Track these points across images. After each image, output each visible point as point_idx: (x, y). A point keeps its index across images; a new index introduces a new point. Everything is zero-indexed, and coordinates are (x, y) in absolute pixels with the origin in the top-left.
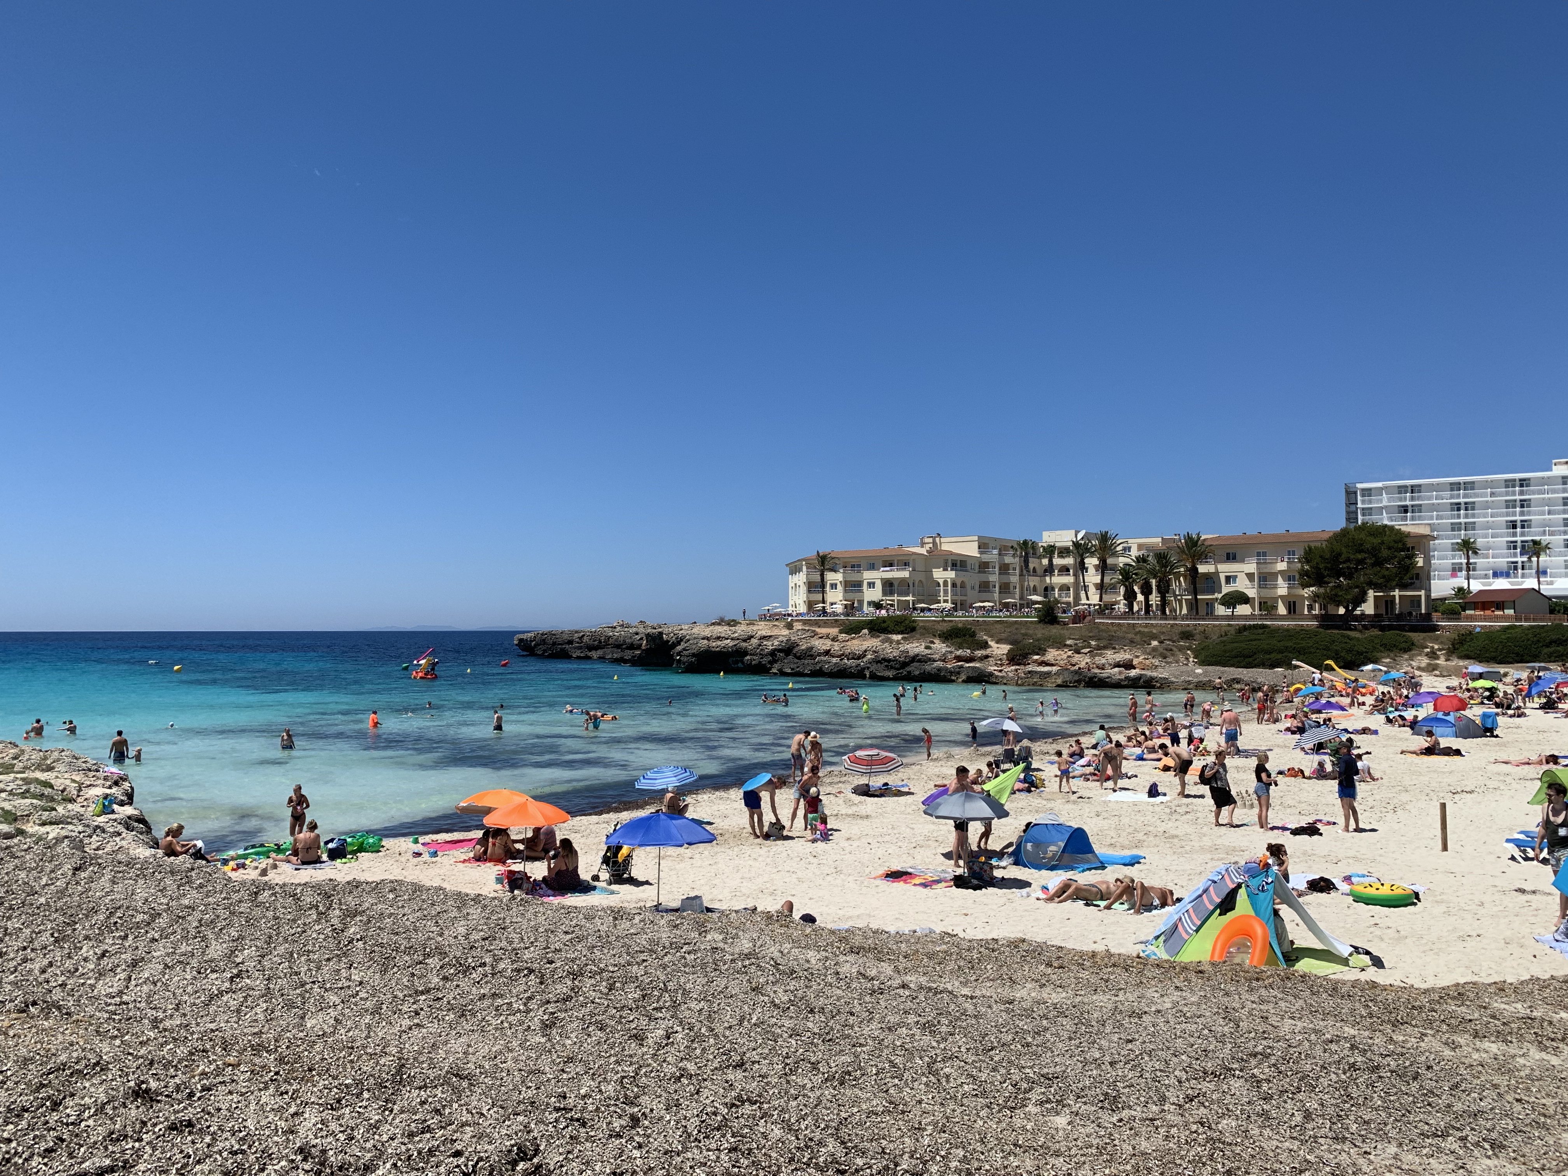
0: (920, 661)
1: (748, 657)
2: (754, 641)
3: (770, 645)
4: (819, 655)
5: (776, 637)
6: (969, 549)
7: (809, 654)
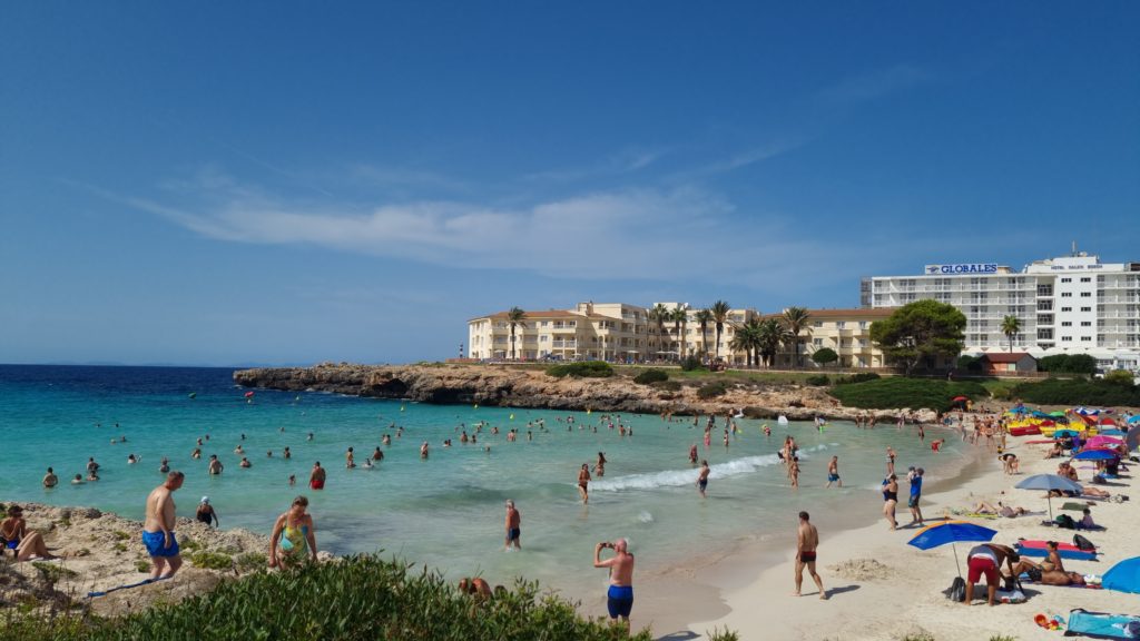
0: (631, 399)
1: (478, 394)
2: (481, 381)
3: (496, 384)
4: (537, 392)
5: (498, 377)
6: (614, 312)
7: (526, 392)
